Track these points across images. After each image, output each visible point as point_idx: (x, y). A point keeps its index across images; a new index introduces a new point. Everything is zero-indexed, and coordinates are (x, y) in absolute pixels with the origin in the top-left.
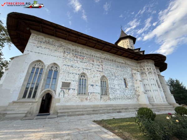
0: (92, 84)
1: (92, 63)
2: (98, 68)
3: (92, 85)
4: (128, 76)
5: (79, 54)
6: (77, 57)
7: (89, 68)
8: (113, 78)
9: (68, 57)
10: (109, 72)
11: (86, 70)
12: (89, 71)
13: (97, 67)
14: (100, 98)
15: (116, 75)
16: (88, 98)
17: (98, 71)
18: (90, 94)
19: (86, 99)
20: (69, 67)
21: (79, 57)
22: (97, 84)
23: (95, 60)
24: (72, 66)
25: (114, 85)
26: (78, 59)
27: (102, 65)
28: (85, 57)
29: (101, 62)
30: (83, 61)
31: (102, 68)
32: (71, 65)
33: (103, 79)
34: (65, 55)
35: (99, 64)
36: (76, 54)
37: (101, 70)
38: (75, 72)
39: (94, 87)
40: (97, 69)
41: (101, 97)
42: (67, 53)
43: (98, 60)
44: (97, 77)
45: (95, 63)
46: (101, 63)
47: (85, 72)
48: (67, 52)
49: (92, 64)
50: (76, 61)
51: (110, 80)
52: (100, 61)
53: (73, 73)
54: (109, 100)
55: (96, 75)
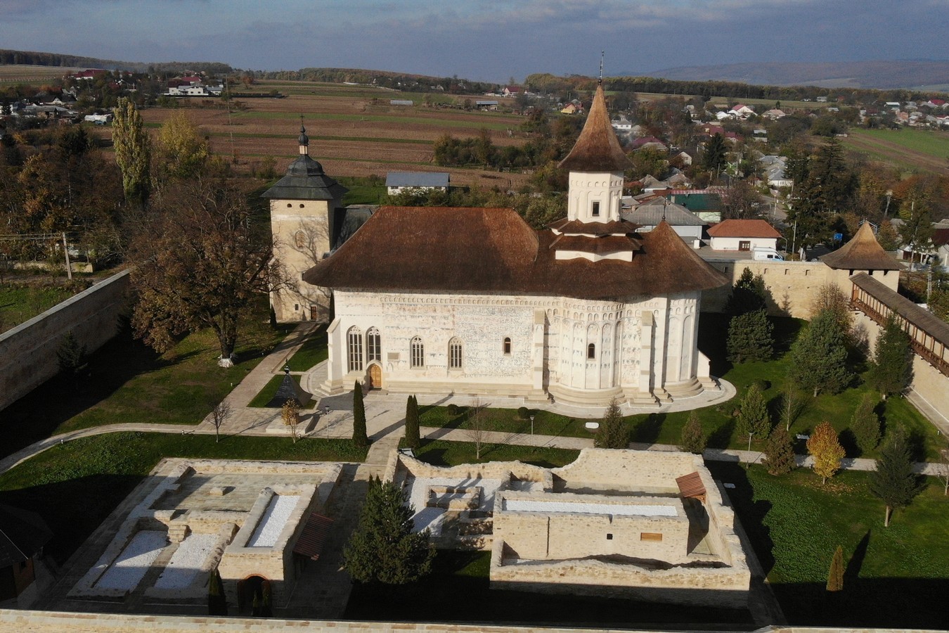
0: (433, 352)
1: (433, 314)
2: (445, 324)
3: (434, 355)
4: (519, 330)
5: (407, 303)
6: (404, 309)
7: (427, 326)
8: (477, 338)
9: (390, 313)
10: (469, 328)
11: (422, 331)
12: (427, 332)
13: (443, 321)
14: (446, 373)
15: (485, 331)
16: (427, 373)
17: (443, 329)
18: (429, 367)
19: (424, 374)
20: (394, 329)
21: (407, 308)
22: (442, 352)
23: (438, 309)
24: (398, 327)
25: (477, 351)
26: (407, 313)
27: (454, 316)
28: (419, 306)
29: (451, 309)
30: (415, 315)
31: (453, 322)
32: (396, 326)
33: (456, 341)
34: (385, 310)
35: (446, 314)
36: (403, 302)
37: (450, 326)
38: (404, 336)
39: (435, 357)
40: (444, 327)
41: (448, 372)
42: (387, 306)
43: (445, 306)
44: (442, 340)
45: (439, 314)
46: (451, 312)
47: (420, 334)
48: (388, 304)
49: (432, 317)
50: (403, 318)
51: (468, 344)
52: (449, 307)
53: (401, 339)
54: (463, 377)
55: (440, 338)
